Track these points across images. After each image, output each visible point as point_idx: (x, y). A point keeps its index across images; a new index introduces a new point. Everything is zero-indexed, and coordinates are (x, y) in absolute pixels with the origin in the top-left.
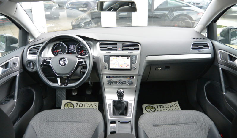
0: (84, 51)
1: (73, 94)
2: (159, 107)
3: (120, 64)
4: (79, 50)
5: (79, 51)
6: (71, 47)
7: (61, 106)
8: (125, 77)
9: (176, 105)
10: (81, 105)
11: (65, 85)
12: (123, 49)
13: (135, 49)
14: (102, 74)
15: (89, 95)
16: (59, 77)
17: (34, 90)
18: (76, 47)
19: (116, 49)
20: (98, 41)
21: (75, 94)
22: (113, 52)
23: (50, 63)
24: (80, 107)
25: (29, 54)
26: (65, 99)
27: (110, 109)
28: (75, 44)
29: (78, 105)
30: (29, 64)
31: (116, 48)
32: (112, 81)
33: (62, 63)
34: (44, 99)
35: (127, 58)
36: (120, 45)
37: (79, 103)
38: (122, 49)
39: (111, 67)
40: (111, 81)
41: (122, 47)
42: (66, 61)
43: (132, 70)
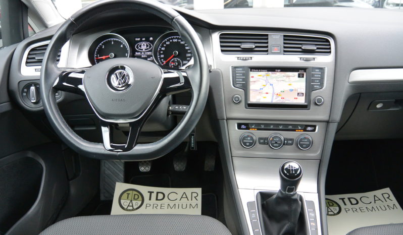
0: (174, 57)
1: (142, 169)
2: (347, 201)
3: (277, 91)
4: (162, 56)
5: (161, 58)
6: (140, 46)
7: (113, 196)
8: (290, 127)
9: (386, 196)
10: (160, 196)
11: (125, 150)
12: (285, 49)
13: (317, 50)
14: (228, 119)
15: (180, 173)
16: (106, 124)
17: (44, 159)
18: (153, 47)
19: (267, 51)
20: (214, 28)
21: (147, 168)
22: (258, 59)
23: (81, 84)
24: (157, 199)
25: (27, 63)
26: (123, 180)
27: (254, 219)
28: (151, 39)
29: (154, 196)
30: (25, 90)
31: (267, 47)
32: (254, 138)
33: (115, 83)
34: (71, 182)
35: (296, 74)
36: (276, 39)
37: (156, 189)
38: (283, 49)
39: (253, 99)
40: (252, 138)
41: (283, 45)
42: (128, 75)
43: (312, 107)
